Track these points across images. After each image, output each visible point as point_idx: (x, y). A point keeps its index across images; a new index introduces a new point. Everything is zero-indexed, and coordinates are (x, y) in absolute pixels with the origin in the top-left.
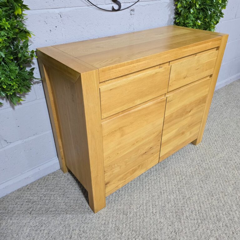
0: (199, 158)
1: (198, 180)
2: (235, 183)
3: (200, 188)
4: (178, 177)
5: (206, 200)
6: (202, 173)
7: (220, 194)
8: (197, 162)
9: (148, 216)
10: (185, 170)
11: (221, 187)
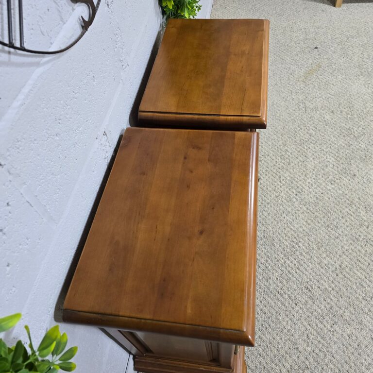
0: (294, 191)
1: (324, 228)
2: (359, 198)
3: (338, 240)
4: (300, 244)
5: (358, 254)
6: (317, 214)
7: (361, 230)
8: (297, 200)
9: (329, 342)
10: (298, 226)
11: (353, 219)
